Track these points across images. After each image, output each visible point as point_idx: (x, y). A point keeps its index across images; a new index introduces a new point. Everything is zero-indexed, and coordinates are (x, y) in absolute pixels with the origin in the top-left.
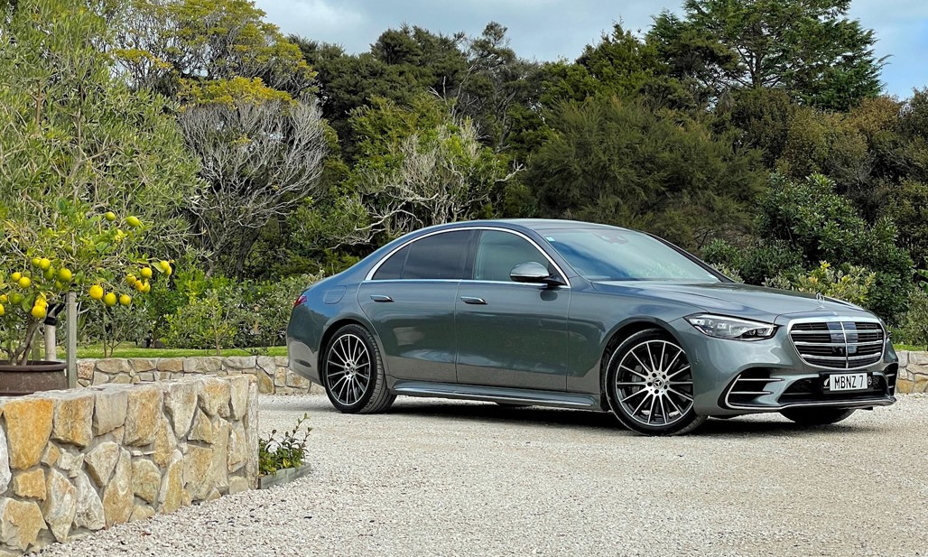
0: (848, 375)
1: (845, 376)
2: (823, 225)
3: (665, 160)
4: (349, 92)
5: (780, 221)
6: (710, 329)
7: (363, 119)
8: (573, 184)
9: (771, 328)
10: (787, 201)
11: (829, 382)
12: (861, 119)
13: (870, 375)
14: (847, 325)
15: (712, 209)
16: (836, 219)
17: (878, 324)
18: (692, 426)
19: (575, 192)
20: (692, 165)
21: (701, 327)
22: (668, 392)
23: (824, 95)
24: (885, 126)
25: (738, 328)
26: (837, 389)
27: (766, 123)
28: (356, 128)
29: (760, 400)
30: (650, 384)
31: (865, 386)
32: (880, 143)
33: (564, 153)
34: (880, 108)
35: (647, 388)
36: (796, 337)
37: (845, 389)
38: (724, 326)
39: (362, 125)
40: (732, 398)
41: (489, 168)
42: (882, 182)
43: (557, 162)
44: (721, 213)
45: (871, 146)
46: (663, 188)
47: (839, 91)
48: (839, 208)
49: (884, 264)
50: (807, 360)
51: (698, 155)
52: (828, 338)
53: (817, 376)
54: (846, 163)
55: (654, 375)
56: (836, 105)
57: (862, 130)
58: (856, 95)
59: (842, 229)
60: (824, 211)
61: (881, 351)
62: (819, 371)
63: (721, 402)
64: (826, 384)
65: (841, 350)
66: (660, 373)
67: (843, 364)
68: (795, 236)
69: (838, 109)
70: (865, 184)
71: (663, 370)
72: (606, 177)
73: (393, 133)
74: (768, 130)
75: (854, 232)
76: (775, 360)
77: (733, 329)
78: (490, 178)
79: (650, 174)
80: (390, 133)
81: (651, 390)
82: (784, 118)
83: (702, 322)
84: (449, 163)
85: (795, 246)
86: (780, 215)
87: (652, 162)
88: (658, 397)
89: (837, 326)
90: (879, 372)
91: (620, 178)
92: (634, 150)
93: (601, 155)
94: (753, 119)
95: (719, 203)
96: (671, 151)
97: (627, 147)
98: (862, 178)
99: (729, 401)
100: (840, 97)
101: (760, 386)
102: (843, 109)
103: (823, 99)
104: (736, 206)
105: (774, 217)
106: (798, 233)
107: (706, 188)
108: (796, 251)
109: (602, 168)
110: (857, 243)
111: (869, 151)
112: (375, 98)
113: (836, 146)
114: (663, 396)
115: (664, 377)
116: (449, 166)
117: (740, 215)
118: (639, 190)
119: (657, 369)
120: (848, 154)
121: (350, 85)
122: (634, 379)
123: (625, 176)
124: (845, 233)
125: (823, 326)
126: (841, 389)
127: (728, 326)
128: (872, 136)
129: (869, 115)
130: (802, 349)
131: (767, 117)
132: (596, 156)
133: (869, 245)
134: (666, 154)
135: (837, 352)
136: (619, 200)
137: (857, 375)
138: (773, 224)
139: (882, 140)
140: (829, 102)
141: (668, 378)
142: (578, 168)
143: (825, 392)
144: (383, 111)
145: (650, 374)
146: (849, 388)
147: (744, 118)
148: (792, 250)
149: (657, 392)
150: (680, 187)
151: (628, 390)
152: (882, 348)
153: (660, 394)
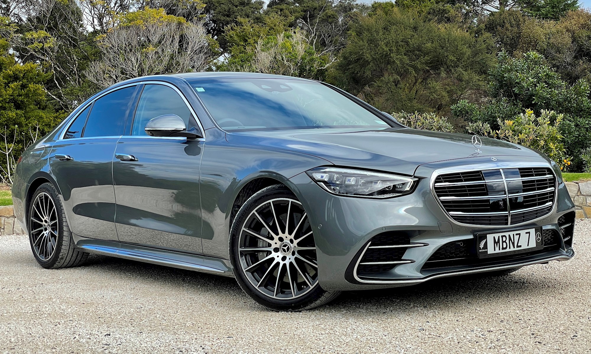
0: (511, 233)
1: (507, 234)
2: (536, 86)
3: (429, 48)
4: (224, 15)
5: (506, 85)
6: (335, 185)
7: (231, 32)
8: (367, 68)
9: (410, 181)
10: (509, 71)
11: (486, 243)
12: (567, 24)
13: (538, 229)
14: (510, 173)
15: (461, 80)
16: (545, 82)
17: (549, 169)
18: (323, 299)
19: (368, 73)
20: (447, 51)
21: (324, 182)
22: (296, 259)
23: (543, 11)
24: (583, 26)
25: (371, 182)
26: (497, 251)
27: (507, 29)
28: (228, 38)
29: (398, 271)
30: (276, 250)
31: (533, 244)
32: (580, 37)
33: (360, 47)
34: (579, 16)
35: (274, 255)
36: (440, 191)
37: (508, 250)
38: (352, 181)
39: (231, 37)
40: (362, 271)
41: (312, 60)
42: (581, 62)
43: (356, 54)
44: (468, 82)
45: (574, 40)
46: (427, 68)
47: (553, 7)
48: (547, 74)
49: (581, 111)
50: (456, 218)
51: (450, 44)
52: (484, 190)
53: (471, 237)
54: (559, 51)
55: (281, 239)
56: (551, 16)
57: (568, 30)
58: (564, 10)
59: (550, 89)
60: (536, 76)
61: (552, 200)
62: (473, 231)
63: (349, 276)
64: (482, 246)
65: (501, 203)
66: (287, 237)
67: (504, 220)
68: (516, 95)
69: (552, 18)
70: (570, 64)
71: (290, 233)
72: (388, 63)
73: (251, 41)
74: (508, 33)
75: (558, 91)
76: (413, 221)
77: (364, 184)
78: (312, 67)
79: (418, 59)
80: (249, 40)
81: (277, 257)
82: (518, 26)
83: (326, 178)
84: (282, 57)
85: (517, 102)
86: (505, 81)
87: (419, 51)
88: (285, 265)
89: (496, 173)
90: (553, 225)
91: (398, 62)
92: (407, 43)
93: (384, 47)
94: (499, 27)
95: (466, 76)
96: (432, 42)
97: (402, 41)
98: (568, 60)
99: (358, 274)
100: (554, 11)
101: (398, 255)
102: (556, 19)
103: (543, 13)
104: (477, 77)
105: (501, 82)
106: (518, 92)
107: (457, 66)
108: (517, 105)
109: (386, 56)
110: (561, 98)
111: (573, 42)
112: (240, 19)
113: (551, 41)
114: (291, 263)
115: (291, 241)
116: (282, 59)
117: (480, 83)
118: (411, 69)
119: (284, 232)
120: (560, 45)
121: (225, 11)
122: (260, 244)
123: (401, 60)
124: (551, 91)
125: (477, 175)
126: (501, 251)
127: (357, 181)
128: (574, 34)
129: (572, 21)
130: (449, 206)
131: (508, 25)
132: (381, 48)
133: (569, 99)
134: (429, 45)
135: (495, 206)
136: (399, 77)
137: (523, 232)
138: (501, 87)
139: (580, 35)
140: (547, 15)
141: (296, 242)
142: (369, 57)
143: (481, 257)
144: (245, 27)
145: (276, 238)
146: (512, 249)
147: (493, 27)
148: (514, 105)
149: (284, 259)
150: (439, 66)
151: (254, 257)
152: (553, 196)
153: (287, 262)
